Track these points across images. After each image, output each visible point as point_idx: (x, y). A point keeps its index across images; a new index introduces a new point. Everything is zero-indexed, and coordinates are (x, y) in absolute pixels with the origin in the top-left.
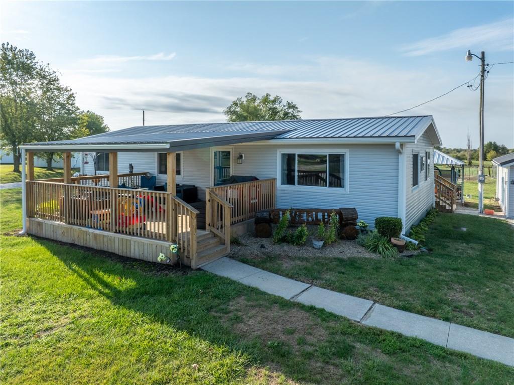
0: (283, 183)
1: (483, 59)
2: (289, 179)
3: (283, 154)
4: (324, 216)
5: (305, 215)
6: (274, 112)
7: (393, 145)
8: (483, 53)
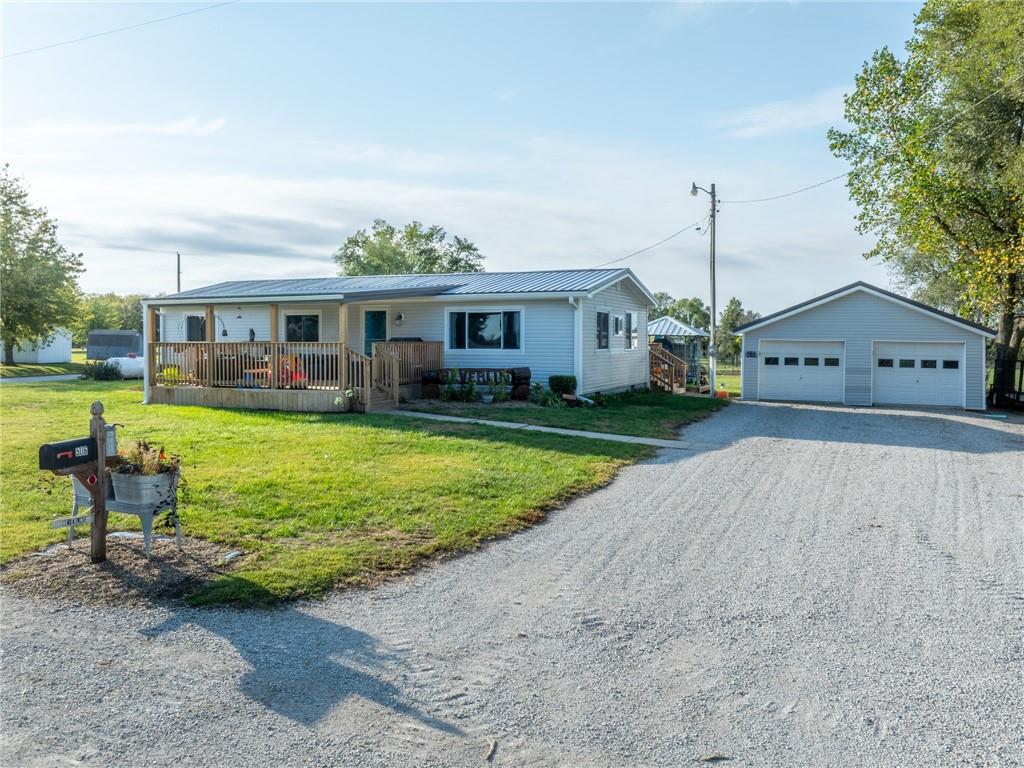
0: (452, 347)
1: (713, 194)
2: (458, 342)
3: (452, 314)
4: (496, 376)
5: (476, 375)
6: (430, 259)
7: (567, 300)
8: (713, 186)
